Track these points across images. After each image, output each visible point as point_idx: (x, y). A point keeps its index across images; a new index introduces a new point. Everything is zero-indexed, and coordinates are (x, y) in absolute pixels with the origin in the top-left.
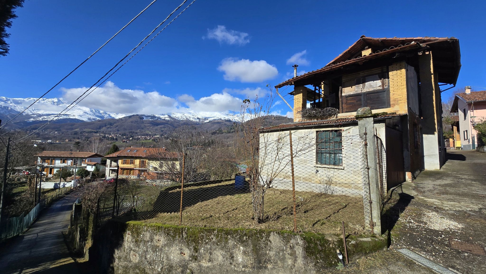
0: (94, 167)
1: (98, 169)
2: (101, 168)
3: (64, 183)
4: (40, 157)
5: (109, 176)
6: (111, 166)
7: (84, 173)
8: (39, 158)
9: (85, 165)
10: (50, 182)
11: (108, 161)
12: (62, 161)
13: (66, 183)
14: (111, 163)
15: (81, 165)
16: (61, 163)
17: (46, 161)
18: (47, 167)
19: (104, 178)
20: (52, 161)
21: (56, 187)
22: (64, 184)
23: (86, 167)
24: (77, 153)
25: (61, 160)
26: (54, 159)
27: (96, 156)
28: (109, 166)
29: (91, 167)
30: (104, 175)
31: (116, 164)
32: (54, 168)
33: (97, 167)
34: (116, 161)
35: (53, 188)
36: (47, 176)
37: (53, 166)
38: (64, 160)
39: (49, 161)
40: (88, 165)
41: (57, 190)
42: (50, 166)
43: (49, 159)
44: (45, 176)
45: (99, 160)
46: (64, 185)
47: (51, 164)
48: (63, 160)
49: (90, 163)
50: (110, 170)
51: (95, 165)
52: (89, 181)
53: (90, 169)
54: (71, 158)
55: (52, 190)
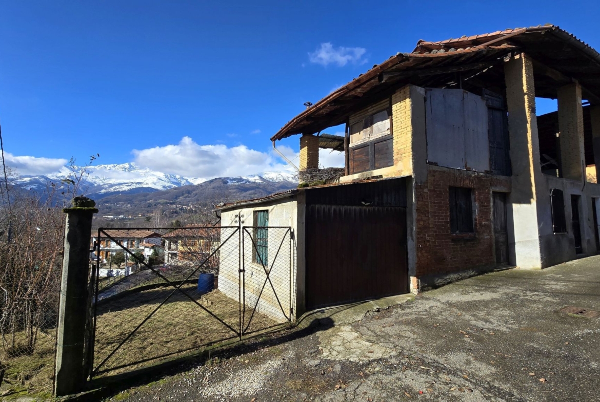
0: (152, 251)
2: (160, 250)
3: (117, 270)
4: (95, 237)
5: (168, 262)
6: (169, 248)
7: (139, 258)
9: (142, 248)
10: (105, 268)
11: (167, 242)
13: (119, 270)
14: (170, 244)
15: (138, 248)
16: (116, 245)
17: (102, 242)
18: (103, 250)
19: (163, 265)
20: (107, 243)
21: (109, 276)
23: (143, 250)
24: (134, 232)
26: (109, 241)
27: (154, 236)
28: (167, 249)
29: (148, 249)
30: (163, 263)
31: (176, 246)
32: (109, 251)
33: (155, 250)
34: (176, 243)
35: (106, 276)
36: (102, 261)
37: (108, 249)
39: (105, 243)
40: (146, 247)
41: (111, 279)
42: (106, 248)
43: (104, 240)
44: (100, 261)
45: (158, 241)
46: (118, 273)
47: (107, 247)
48: (118, 241)
49: (148, 245)
50: (169, 253)
51: (153, 247)
52: (142, 269)
53: (148, 252)
54: (128, 239)
55: (105, 278)
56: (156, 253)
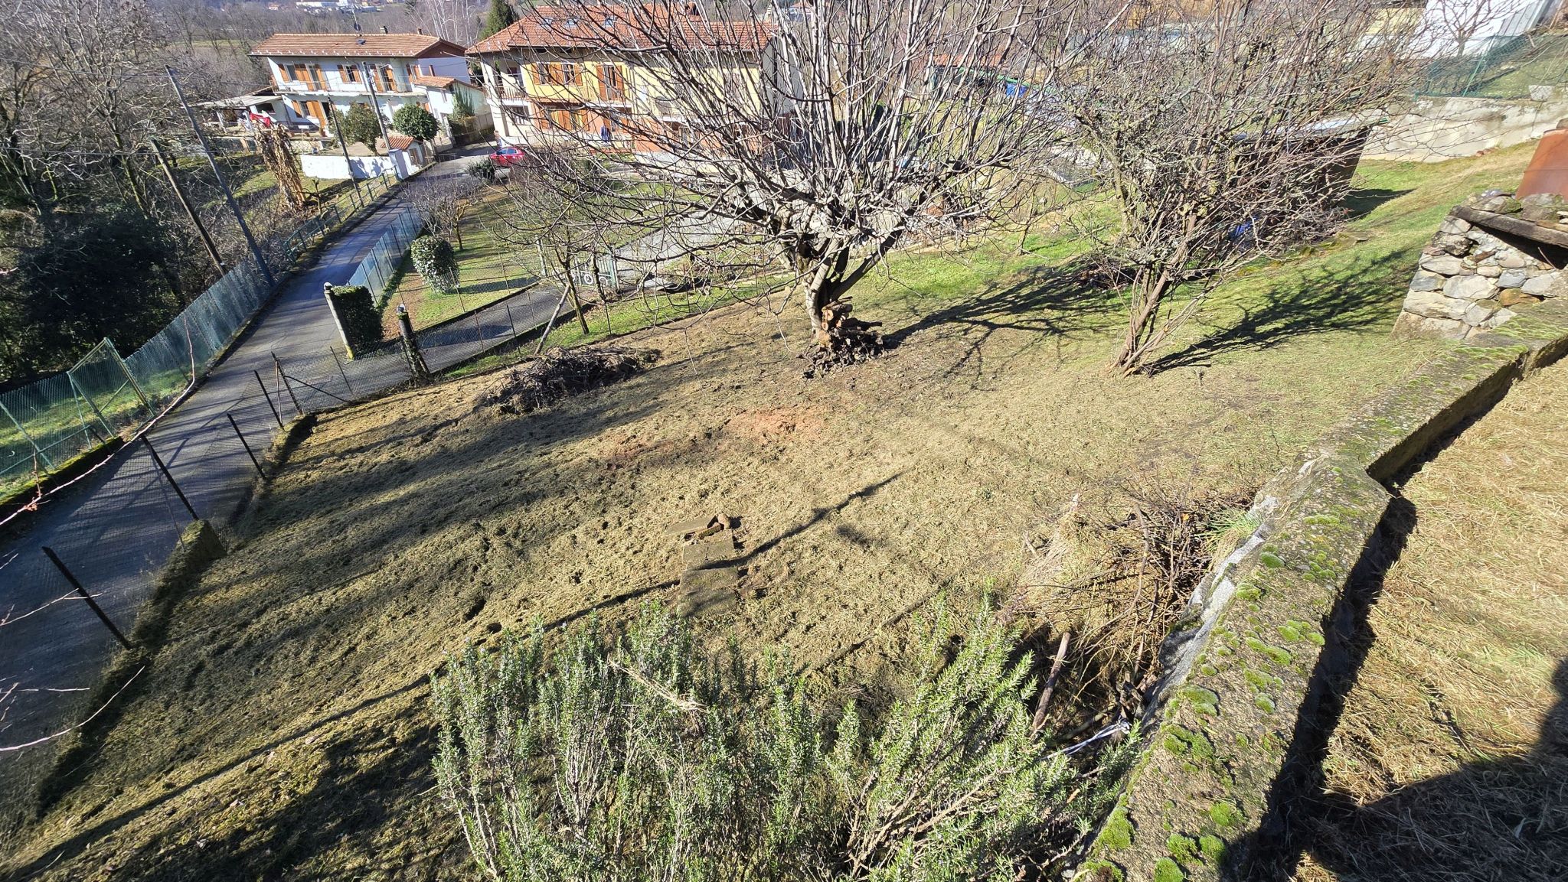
0: (449, 96)
1: (466, 106)
2: (474, 98)
3: (371, 159)
4: (274, 58)
5: (508, 135)
6: (500, 93)
7: (422, 125)
8: (274, 67)
9: (421, 91)
10: (334, 154)
11: (488, 71)
12: (344, 73)
13: (378, 160)
14: (499, 80)
15: (409, 90)
16: (343, 80)
17: (298, 73)
18: (312, 99)
19: (494, 144)
20: (315, 77)
21: (357, 178)
22: (375, 164)
23: (426, 98)
24: (380, 39)
25: (340, 68)
26: (317, 67)
27: (443, 48)
28: (494, 93)
29: (439, 95)
30: (489, 133)
31: (516, 82)
32: (333, 100)
33: (459, 98)
34: (514, 71)
35: (348, 178)
36: (323, 134)
37: (326, 94)
38: (350, 66)
39: (308, 74)
40: (430, 88)
41: (364, 187)
42: (318, 94)
43: (303, 67)
44: (318, 133)
45: (458, 68)
46: (376, 168)
47: (318, 87)
48: (345, 69)
49: (432, 80)
50: (501, 108)
51: (450, 88)
52: (442, 155)
53: (442, 106)
54: (371, 61)
55: (347, 184)
56: (465, 109)
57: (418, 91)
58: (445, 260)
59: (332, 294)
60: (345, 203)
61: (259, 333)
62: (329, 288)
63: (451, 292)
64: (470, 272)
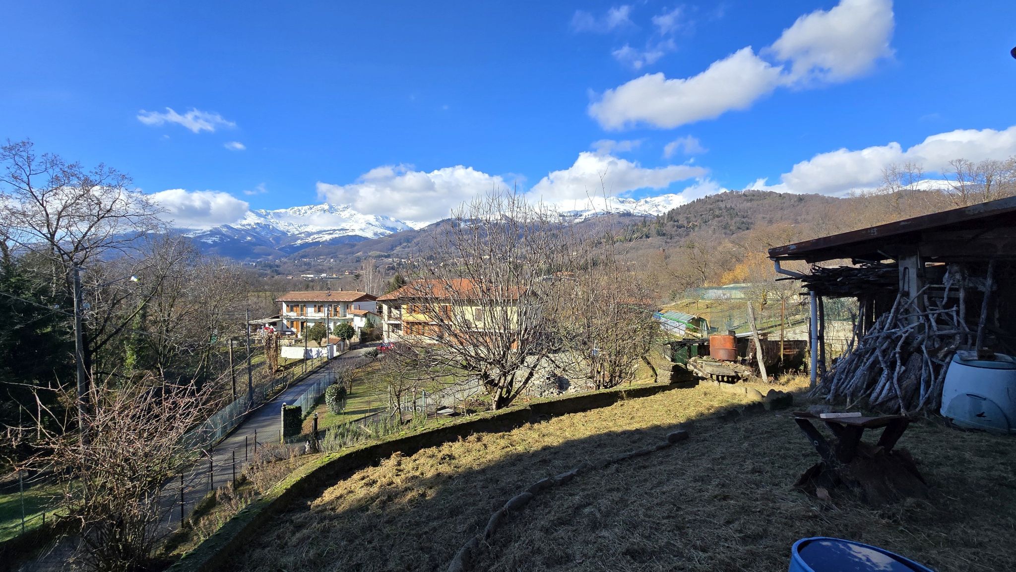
0: (364, 319)
1: (371, 323)
2: (376, 320)
3: (317, 349)
4: (286, 302)
5: (389, 337)
6: (390, 317)
7: (347, 331)
8: (284, 305)
9: (351, 316)
10: (299, 346)
11: (385, 308)
12: (317, 308)
13: (320, 349)
14: (390, 312)
15: (345, 316)
16: (315, 311)
17: (295, 308)
18: (297, 320)
19: (381, 341)
20: (302, 310)
21: (307, 357)
22: (318, 351)
23: (352, 319)
24: (338, 293)
25: (315, 306)
26: (304, 306)
27: (367, 297)
28: (386, 318)
29: (359, 318)
30: (379, 337)
31: (398, 312)
32: (307, 321)
33: (369, 320)
34: (398, 308)
35: (303, 358)
36: (297, 336)
37: (304, 318)
38: (319, 306)
39: (299, 309)
40: (356, 315)
41: (309, 362)
42: (300, 318)
43: (298, 306)
44: (294, 336)
45: (372, 306)
46: (318, 353)
47: (302, 315)
49: (358, 312)
50: (388, 324)
51: (365, 315)
52: (353, 347)
53: (359, 323)
54: (330, 304)
55: (302, 361)
56: (370, 325)
57: (349, 316)
58: (341, 396)
59: (285, 409)
60: (298, 371)
61: (240, 431)
62: (284, 405)
63: (339, 414)
64: (352, 404)
